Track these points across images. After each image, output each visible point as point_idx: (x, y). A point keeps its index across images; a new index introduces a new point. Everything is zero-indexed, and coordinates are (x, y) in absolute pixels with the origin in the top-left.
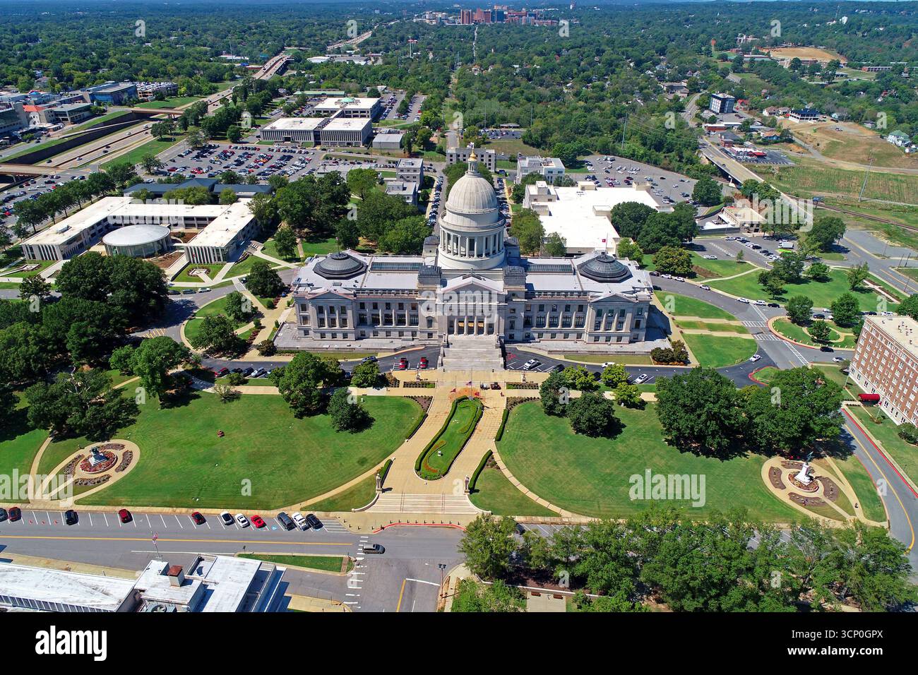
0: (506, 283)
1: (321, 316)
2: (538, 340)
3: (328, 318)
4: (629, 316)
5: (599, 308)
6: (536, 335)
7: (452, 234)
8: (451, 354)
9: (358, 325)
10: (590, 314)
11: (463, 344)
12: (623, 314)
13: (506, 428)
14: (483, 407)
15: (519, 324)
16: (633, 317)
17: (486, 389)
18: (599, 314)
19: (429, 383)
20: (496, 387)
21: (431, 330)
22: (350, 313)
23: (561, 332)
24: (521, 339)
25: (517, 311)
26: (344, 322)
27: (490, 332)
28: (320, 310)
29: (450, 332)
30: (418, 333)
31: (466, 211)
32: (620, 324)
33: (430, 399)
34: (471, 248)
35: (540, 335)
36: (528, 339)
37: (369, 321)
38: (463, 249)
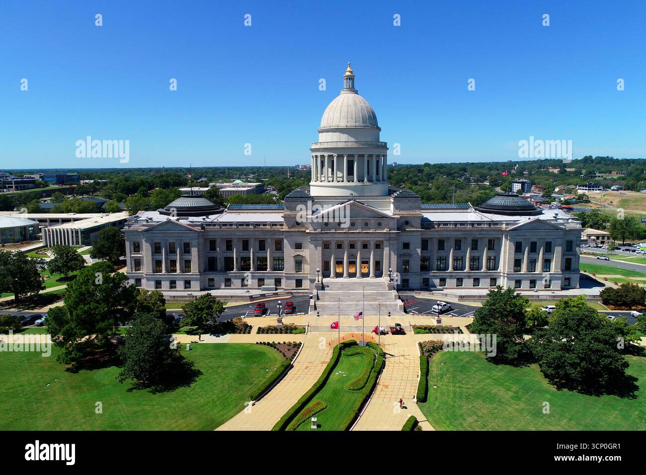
0: (396, 208)
1: (157, 257)
2: (439, 287)
3: (166, 259)
4: (558, 251)
5: (519, 239)
6: (437, 282)
7: (326, 154)
8: (327, 297)
9: (205, 271)
10: (506, 249)
11: (343, 286)
12: (549, 248)
13: (430, 383)
14: (384, 355)
15: (415, 264)
16: (563, 255)
17: (383, 333)
18: (518, 248)
19: (296, 328)
20: (398, 331)
21: (299, 275)
22: (194, 251)
23: (469, 277)
24: (418, 286)
25: (412, 247)
26: (187, 265)
27: (378, 274)
28: (156, 249)
29: (326, 274)
30: (283, 281)
31: (343, 124)
32: (547, 263)
33: (297, 346)
34: (350, 172)
35: (443, 281)
36: (427, 286)
37: (220, 264)
38: (340, 174)
